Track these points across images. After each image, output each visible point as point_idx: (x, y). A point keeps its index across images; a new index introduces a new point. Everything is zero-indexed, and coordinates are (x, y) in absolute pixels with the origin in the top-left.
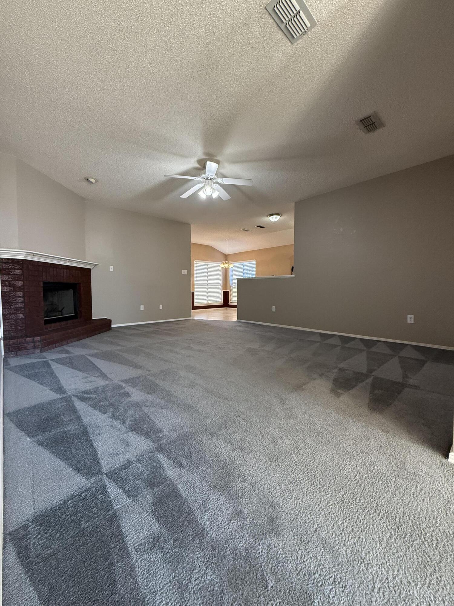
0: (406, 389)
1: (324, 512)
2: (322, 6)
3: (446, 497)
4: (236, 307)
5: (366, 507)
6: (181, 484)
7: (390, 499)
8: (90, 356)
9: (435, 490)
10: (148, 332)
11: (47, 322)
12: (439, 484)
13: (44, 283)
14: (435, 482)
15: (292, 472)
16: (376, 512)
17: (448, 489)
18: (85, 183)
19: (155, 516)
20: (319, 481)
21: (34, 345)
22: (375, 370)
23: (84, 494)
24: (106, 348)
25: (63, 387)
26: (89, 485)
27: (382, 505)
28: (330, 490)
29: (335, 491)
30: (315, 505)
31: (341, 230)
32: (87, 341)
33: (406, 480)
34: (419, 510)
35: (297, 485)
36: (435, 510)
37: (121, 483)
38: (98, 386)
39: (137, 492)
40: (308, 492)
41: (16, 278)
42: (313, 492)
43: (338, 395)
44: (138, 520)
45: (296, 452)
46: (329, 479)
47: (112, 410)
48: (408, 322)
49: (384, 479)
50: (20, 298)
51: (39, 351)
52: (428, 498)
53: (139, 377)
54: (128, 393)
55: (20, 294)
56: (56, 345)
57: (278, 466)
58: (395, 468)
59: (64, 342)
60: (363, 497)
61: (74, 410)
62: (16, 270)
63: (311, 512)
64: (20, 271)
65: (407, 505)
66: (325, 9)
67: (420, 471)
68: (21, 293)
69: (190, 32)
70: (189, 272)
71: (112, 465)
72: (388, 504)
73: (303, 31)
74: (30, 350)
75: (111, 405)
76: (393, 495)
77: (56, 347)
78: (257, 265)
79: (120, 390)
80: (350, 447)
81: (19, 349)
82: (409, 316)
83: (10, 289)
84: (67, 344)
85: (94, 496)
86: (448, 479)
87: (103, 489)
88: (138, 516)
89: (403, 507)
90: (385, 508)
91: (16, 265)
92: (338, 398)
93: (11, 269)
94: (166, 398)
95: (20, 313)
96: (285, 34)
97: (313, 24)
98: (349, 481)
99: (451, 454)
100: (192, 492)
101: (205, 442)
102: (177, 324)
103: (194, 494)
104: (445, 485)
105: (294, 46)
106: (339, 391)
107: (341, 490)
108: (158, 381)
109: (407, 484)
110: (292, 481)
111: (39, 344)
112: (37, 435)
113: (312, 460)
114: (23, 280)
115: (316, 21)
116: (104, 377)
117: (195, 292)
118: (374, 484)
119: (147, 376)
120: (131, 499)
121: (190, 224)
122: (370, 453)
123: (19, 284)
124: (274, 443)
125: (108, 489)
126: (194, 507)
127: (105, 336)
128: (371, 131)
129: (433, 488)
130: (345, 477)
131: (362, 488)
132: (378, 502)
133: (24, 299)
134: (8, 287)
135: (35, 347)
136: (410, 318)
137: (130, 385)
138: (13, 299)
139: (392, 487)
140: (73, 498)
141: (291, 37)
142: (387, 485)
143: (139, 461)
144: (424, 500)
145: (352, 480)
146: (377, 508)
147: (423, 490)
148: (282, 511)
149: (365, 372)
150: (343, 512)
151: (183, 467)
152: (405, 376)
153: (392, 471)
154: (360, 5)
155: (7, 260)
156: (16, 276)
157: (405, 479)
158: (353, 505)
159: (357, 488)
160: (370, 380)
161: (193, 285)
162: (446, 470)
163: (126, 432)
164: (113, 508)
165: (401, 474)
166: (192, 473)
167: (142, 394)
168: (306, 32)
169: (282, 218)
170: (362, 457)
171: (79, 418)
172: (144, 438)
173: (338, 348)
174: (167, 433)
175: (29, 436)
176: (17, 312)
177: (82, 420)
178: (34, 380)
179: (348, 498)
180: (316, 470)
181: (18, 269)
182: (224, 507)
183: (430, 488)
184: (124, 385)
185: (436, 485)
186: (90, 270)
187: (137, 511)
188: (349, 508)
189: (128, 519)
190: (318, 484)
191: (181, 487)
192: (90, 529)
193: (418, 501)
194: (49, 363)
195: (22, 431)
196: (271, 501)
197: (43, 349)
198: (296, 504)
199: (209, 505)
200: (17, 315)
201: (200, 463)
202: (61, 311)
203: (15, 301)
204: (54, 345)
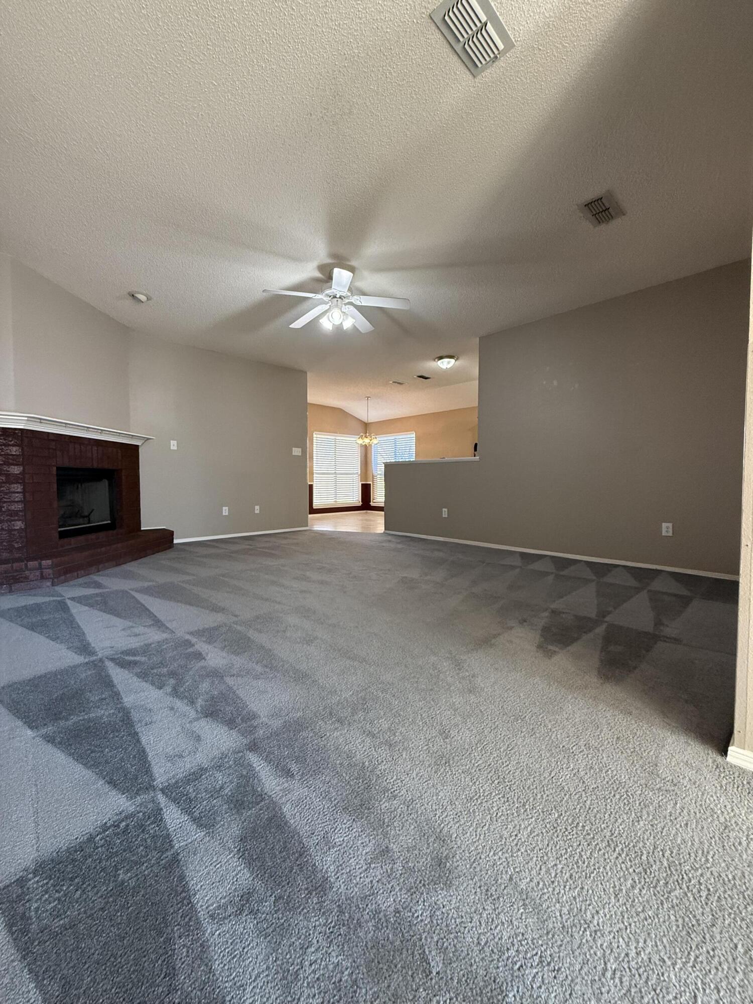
0: (660, 645)
1: (524, 847)
2: (523, 16)
3: (722, 820)
4: (383, 511)
5: (593, 838)
6: (288, 805)
7: (633, 824)
8: (137, 591)
9: (706, 808)
10: (236, 552)
11: (63, 535)
12: (711, 798)
13: (58, 469)
14: (705, 795)
15: (473, 782)
16: (609, 845)
17: (725, 806)
18: (129, 302)
19: (243, 859)
20: (516, 797)
21: (42, 574)
22: (609, 613)
23: (124, 824)
24: (162, 578)
25: (89, 644)
26: (132, 809)
27: (619, 834)
28: (534, 811)
29: (543, 812)
30: (511, 836)
31: (555, 383)
32: (132, 567)
33: (659, 793)
34: (679, 842)
35: (482, 803)
36: (706, 841)
37: (186, 803)
38: (150, 641)
39: (214, 819)
40: (500, 814)
41: (11, 461)
42: (507, 815)
43: (549, 654)
44: (215, 866)
45: (479, 749)
46: (533, 793)
47: (172, 681)
48: (663, 534)
49: (623, 791)
50: (17, 495)
51: (49, 584)
52: (694, 821)
53: (220, 627)
54: (200, 654)
55: (18, 488)
56: (78, 574)
57: (450, 773)
58: (641, 773)
59: (93, 568)
60: (588, 822)
61: (108, 683)
62: (11, 448)
63: (503, 848)
64: (17, 448)
65: (660, 833)
66: (529, 22)
67: (681, 777)
68: (19, 485)
69: (306, 53)
70: (304, 452)
71: (171, 775)
72: (629, 832)
73: (492, 56)
74: (35, 582)
75: (173, 674)
76: (638, 817)
77: (78, 577)
78: (418, 439)
79: (187, 649)
80: (568, 739)
81: (17, 580)
82: (664, 525)
84: (98, 572)
85: (142, 827)
86: (726, 790)
87: (157, 815)
88: (214, 860)
89: (654, 837)
90: (624, 839)
91: (10, 439)
92: (549, 659)
94: (265, 662)
95: (17, 520)
96: (462, 61)
97: (509, 45)
98: (565, 795)
99: (730, 748)
100: (306, 817)
101: (328, 735)
102: (286, 538)
103: (310, 821)
104: (722, 800)
105: (477, 80)
106: (550, 647)
107: (553, 811)
108: (252, 634)
109: (660, 798)
110: (474, 797)
111: (50, 571)
112: (45, 725)
113: (506, 762)
114: (22, 464)
115: (514, 40)
116: (159, 627)
117: (314, 485)
118: (607, 799)
119: (232, 625)
120: (203, 831)
121: (306, 373)
122: (600, 749)
123: (16, 470)
124: (444, 734)
125: (165, 814)
126: (310, 843)
127: (162, 558)
128: (603, 222)
129: (701, 805)
130: (560, 789)
131: (588, 807)
132: (614, 829)
133: (24, 497)
135: (43, 577)
136: (668, 528)
137: (205, 640)
138: (6, 497)
139: (636, 804)
140: (104, 831)
141: (472, 66)
142: (628, 801)
143: (219, 767)
144: (687, 824)
145: (571, 795)
146: (612, 840)
147: (686, 809)
148: (456, 846)
149: (593, 615)
150: (555, 847)
151: (292, 776)
152: (658, 623)
153: (636, 779)
154: (585, 16)
156: (11, 457)
157: (656, 792)
158: (573, 835)
159: (578, 806)
160: (601, 630)
161: (312, 473)
162: (722, 775)
163: (197, 719)
164: (172, 847)
165: (650, 783)
166: (307, 786)
167: (224, 654)
168: (496, 57)
169: (458, 363)
170: (587, 756)
171: (116, 696)
172: (226, 728)
173: (550, 578)
174: (265, 720)
175: (31, 728)
176: (12, 518)
177: (122, 699)
178: (40, 633)
179: (565, 823)
180: (511, 777)
181: (13, 445)
182: (360, 842)
183: (697, 804)
184: (194, 640)
185: (707, 800)
186: (137, 447)
187: (214, 850)
188: (565, 839)
189: (199, 865)
190: (515, 801)
191: (286, 809)
192: (132, 883)
193: (678, 826)
194: (65, 604)
195: (19, 718)
196: (438, 831)
197: (56, 580)
198: (478, 835)
199: (334, 839)
200: (13, 523)
201: (320, 769)
202: (88, 516)
203: (9, 500)
204: (76, 574)
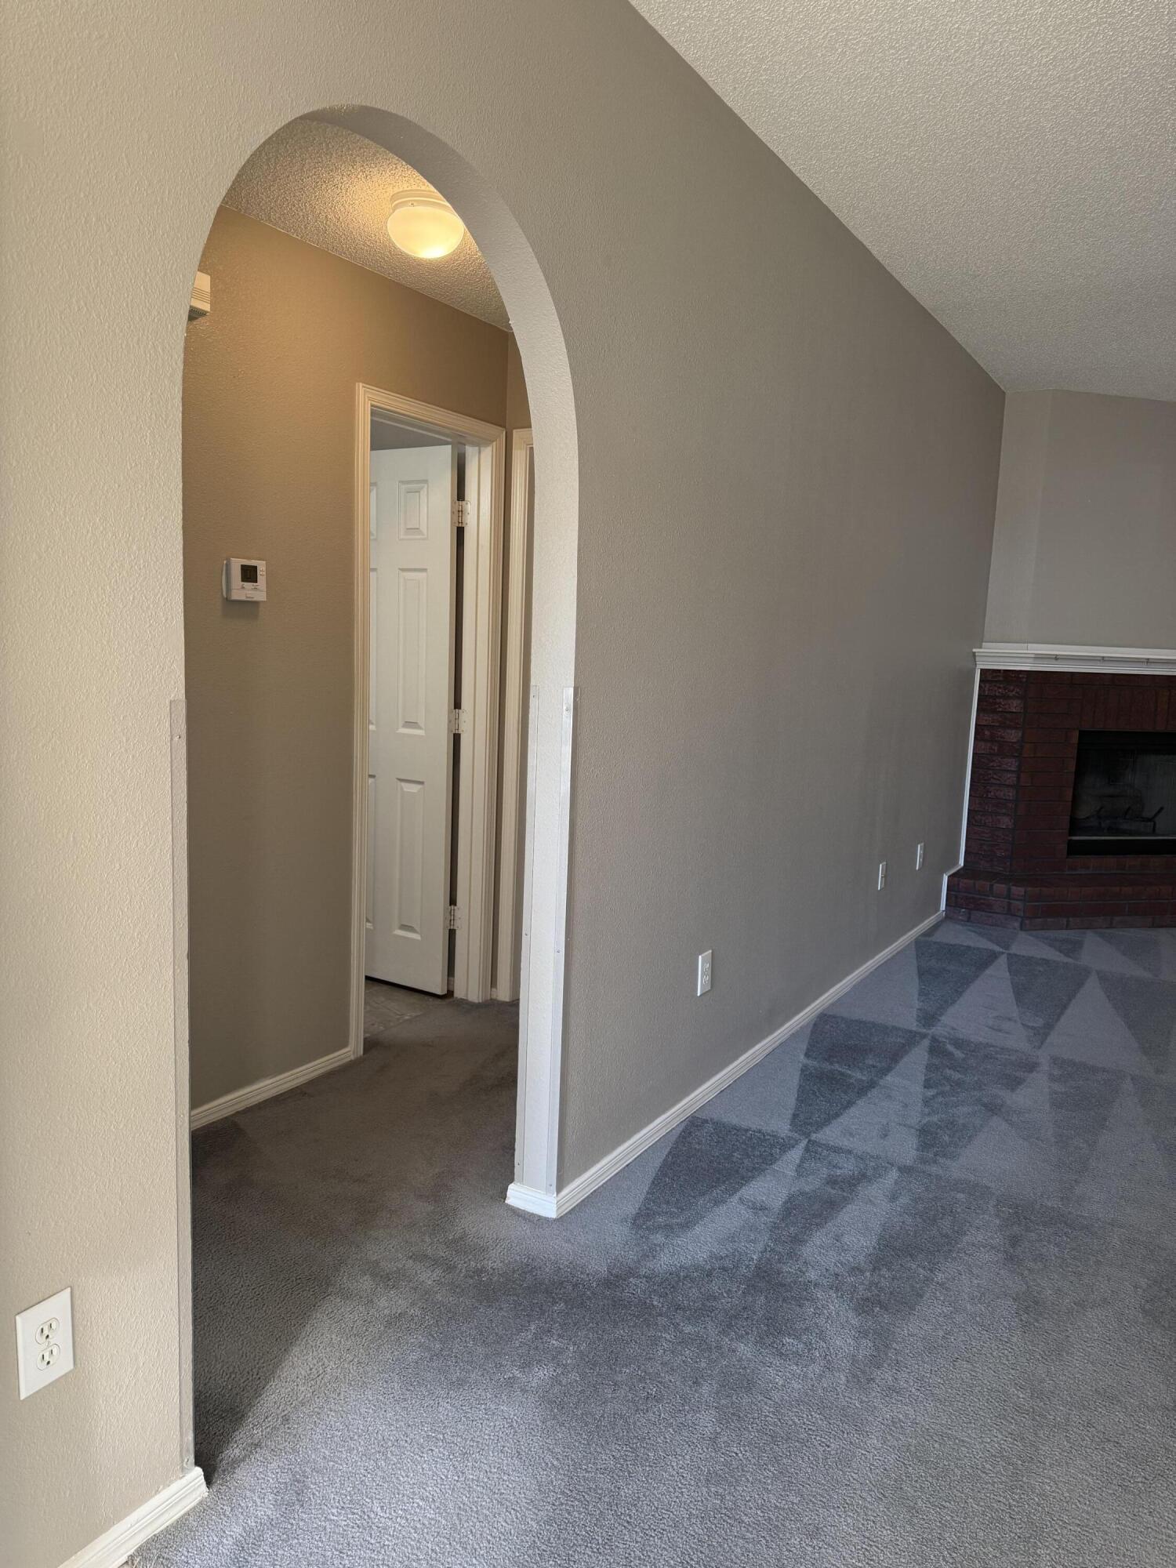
6: (857, 1208)
8: (1104, 976)
11: (1074, 849)
13: (1082, 734)
19: (789, 1199)
21: (1009, 906)
23: (768, 1137)
25: (941, 1015)
26: (783, 1135)
37: (810, 1156)
38: (999, 1043)
39: (809, 1175)
41: (1008, 722)
47: (946, 1089)
50: (1009, 775)
51: (1017, 924)
53: (1106, 1071)
54: (1020, 1083)
55: (1011, 764)
56: (1069, 922)
61: (898, 1057)
62: (1010, 701)
64: (1019, 702)
68: (1014, 761)
71: (828, 1139)
74: (999, 916)
75: (959, 1083)
79: (1018, 1071)
81: (978, 906)
83: (991, 748)
84: (1106, 928)
85: (774, 1146)
88: (778, 1186)
91: (1012, 688)
93: (999, 697)
94: (1068, 1132)
95: (1004, 814)
108: (1127, 1100)
111: (1020, 905)
112: (817, 1058)
114: (1023, 727)
116: (1037, 1034)
119: (1128, 1078)
120: (794, 1173)
123: (1013, 736)
125: (792, 1151)
126: (830, 1227)
133: (1018, 778)
134: (989, 745)
135: (1010, 912)
137: (1057, 1074)
138: (995, 776)
140: (757, 1132)
143: (861, 1158)
155: (995, 674)
156: (1008, 716)
163: (909, 1127)
164: (771, 1165)
171: (886, 1071)
172: (916, 1147)
174: (956, 1164)
176: (1000, 811)
177: (886, 1075)
178: (922, 982)
181: (1014, 697)
184: (1044, 1067)
187: (784, 1184)
189: (767, 1181)
191: (851, 1208)
194: (992, 960)
195: (809, 1044)
197: (1027, 922)
200: (999, 817)
202: (1151, 820)
203: (998, 782)
204: (1064, 921)
